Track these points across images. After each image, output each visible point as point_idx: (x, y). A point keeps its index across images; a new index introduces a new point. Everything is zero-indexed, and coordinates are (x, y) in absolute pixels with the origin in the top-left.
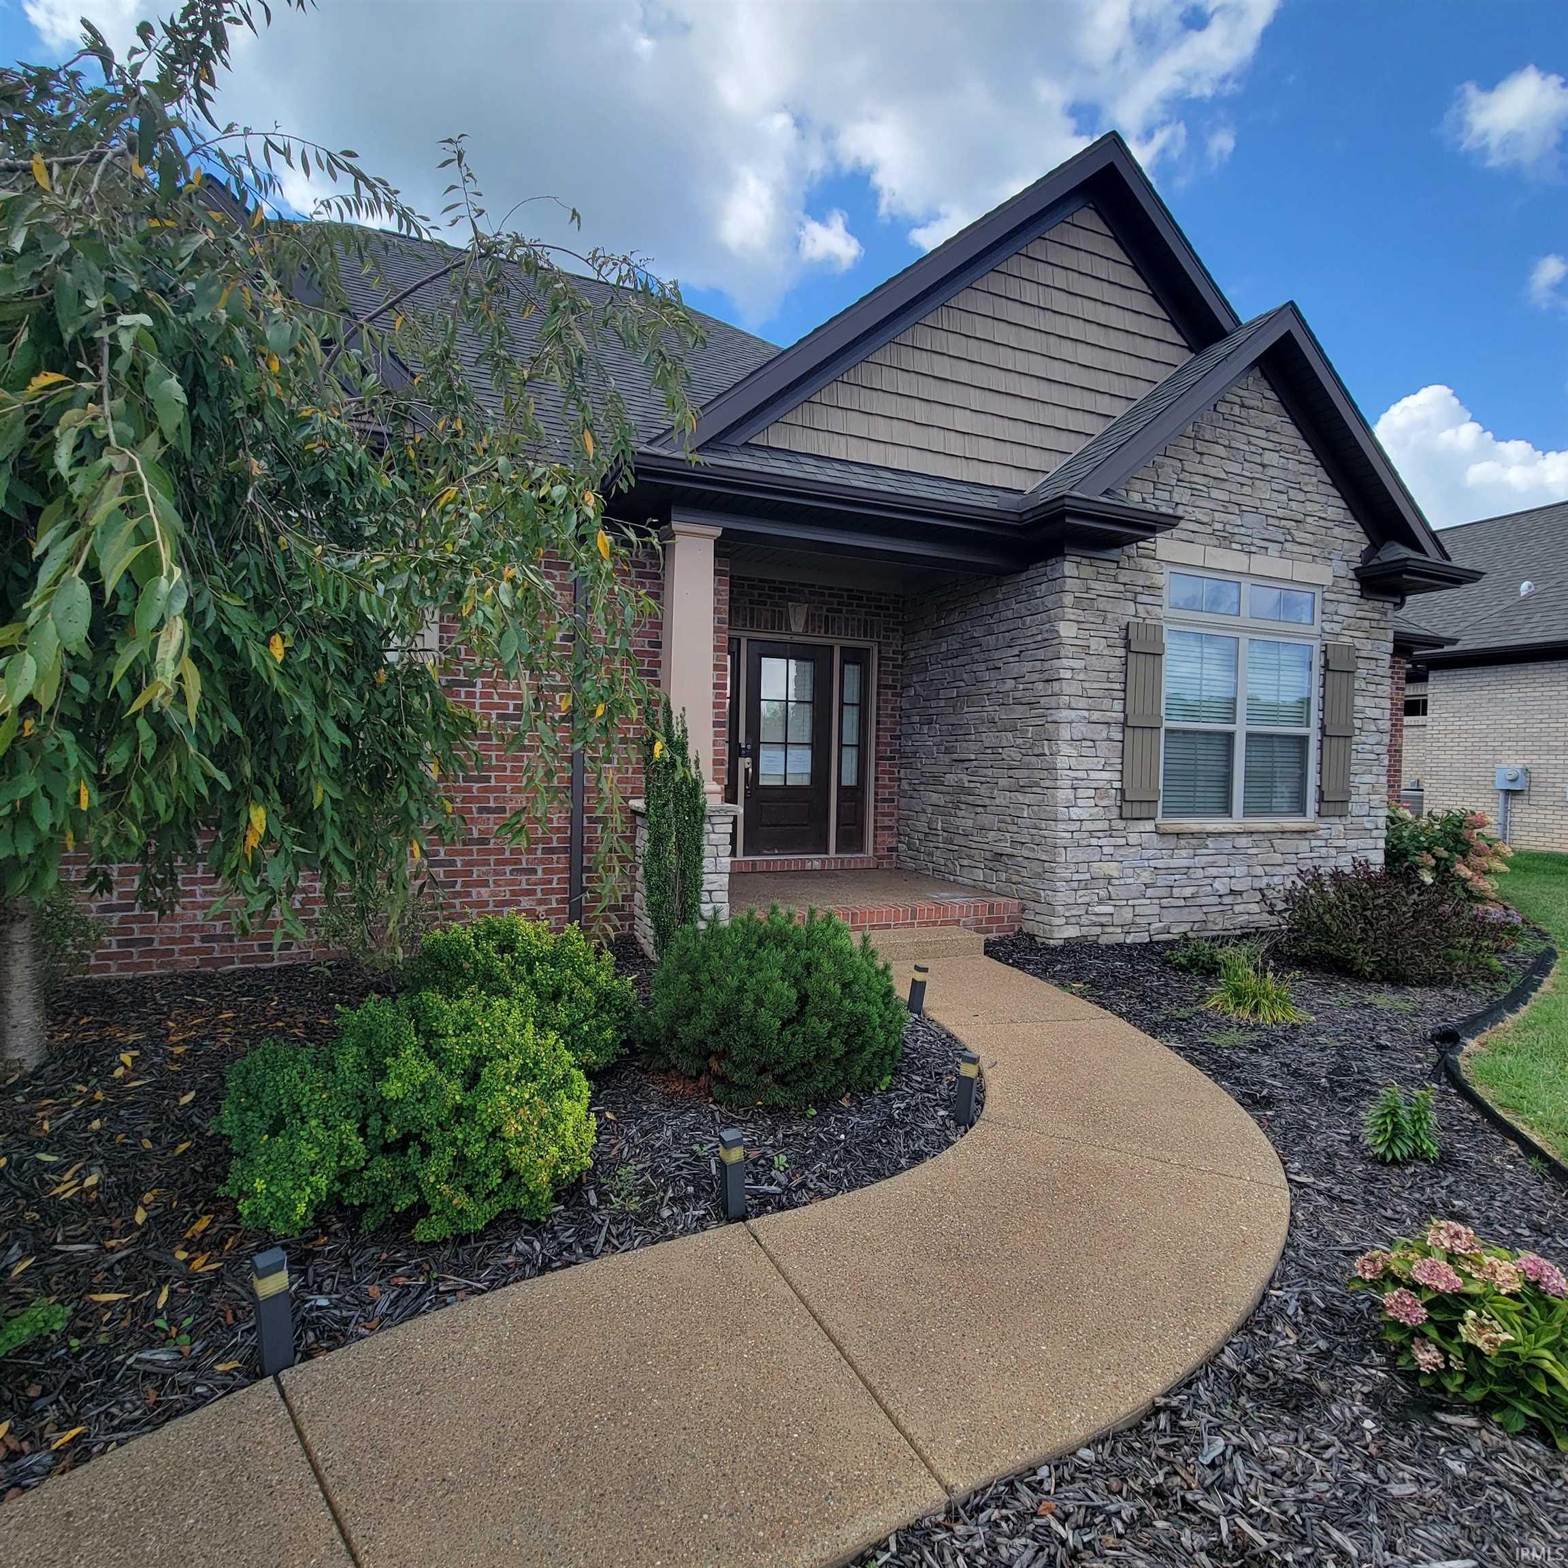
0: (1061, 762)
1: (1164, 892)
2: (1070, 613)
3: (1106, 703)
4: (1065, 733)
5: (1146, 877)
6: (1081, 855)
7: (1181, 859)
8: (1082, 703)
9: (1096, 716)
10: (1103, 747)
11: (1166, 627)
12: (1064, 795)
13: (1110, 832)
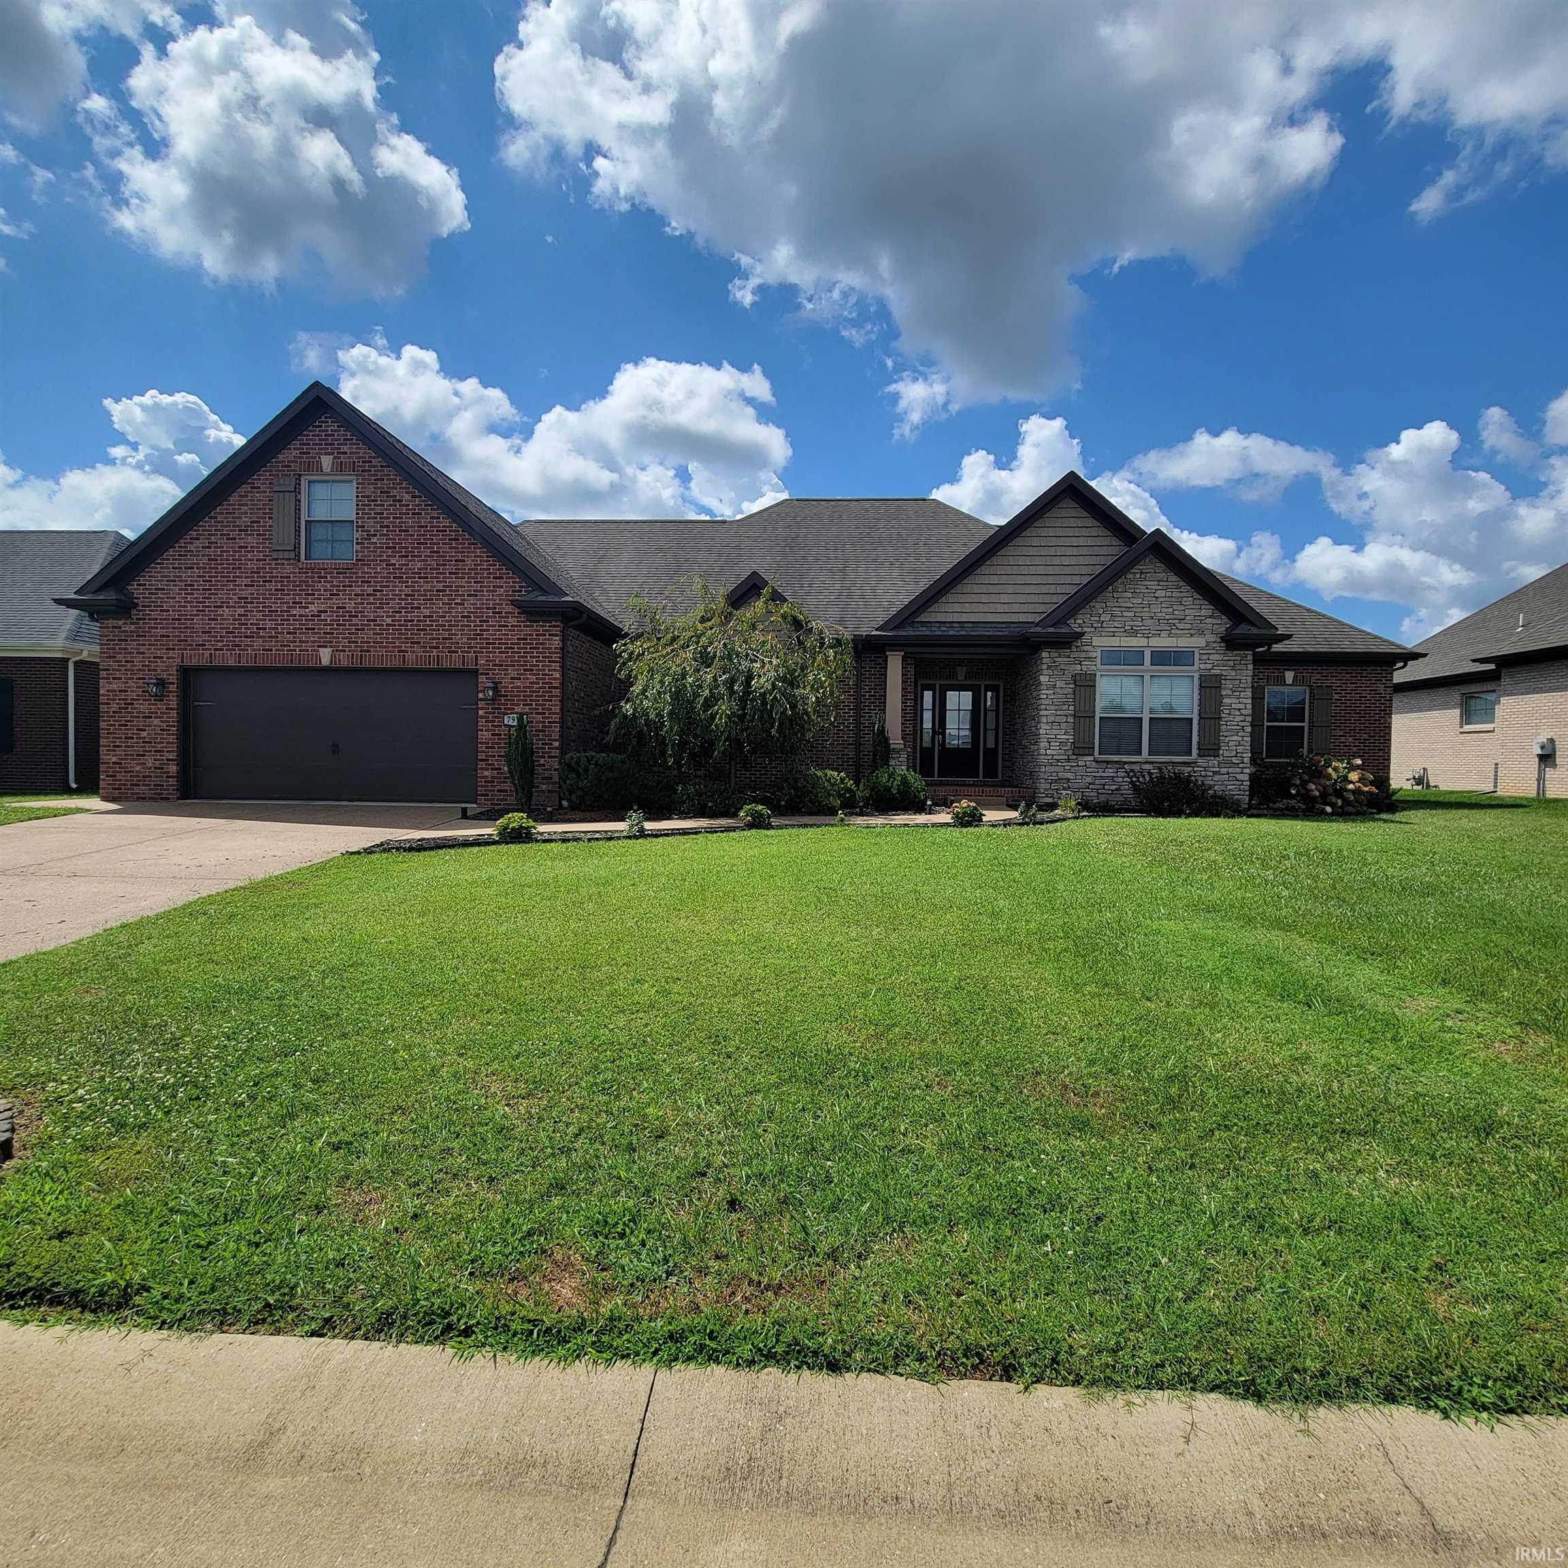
0: (1042, 731)
1: (1101, 787)
2: (1045, 672)
3: (1065, 707)
4: (1044, 720)
5: (1089, 780)
6: (1053, 769)
7: (1110, 772)
8: (1053, 707)
9: (1058, 713)
10: (1064, 726)
11: (1098, 674)
12: (1043, 744)
13: (1068, 760)
